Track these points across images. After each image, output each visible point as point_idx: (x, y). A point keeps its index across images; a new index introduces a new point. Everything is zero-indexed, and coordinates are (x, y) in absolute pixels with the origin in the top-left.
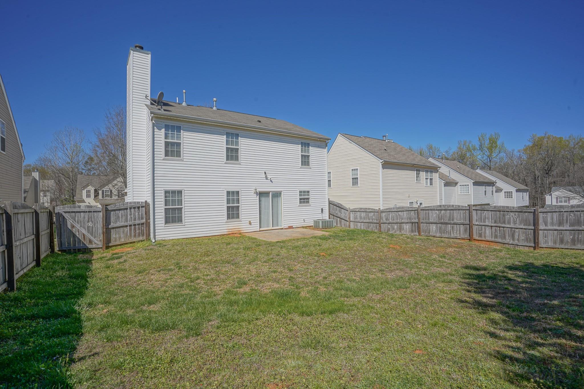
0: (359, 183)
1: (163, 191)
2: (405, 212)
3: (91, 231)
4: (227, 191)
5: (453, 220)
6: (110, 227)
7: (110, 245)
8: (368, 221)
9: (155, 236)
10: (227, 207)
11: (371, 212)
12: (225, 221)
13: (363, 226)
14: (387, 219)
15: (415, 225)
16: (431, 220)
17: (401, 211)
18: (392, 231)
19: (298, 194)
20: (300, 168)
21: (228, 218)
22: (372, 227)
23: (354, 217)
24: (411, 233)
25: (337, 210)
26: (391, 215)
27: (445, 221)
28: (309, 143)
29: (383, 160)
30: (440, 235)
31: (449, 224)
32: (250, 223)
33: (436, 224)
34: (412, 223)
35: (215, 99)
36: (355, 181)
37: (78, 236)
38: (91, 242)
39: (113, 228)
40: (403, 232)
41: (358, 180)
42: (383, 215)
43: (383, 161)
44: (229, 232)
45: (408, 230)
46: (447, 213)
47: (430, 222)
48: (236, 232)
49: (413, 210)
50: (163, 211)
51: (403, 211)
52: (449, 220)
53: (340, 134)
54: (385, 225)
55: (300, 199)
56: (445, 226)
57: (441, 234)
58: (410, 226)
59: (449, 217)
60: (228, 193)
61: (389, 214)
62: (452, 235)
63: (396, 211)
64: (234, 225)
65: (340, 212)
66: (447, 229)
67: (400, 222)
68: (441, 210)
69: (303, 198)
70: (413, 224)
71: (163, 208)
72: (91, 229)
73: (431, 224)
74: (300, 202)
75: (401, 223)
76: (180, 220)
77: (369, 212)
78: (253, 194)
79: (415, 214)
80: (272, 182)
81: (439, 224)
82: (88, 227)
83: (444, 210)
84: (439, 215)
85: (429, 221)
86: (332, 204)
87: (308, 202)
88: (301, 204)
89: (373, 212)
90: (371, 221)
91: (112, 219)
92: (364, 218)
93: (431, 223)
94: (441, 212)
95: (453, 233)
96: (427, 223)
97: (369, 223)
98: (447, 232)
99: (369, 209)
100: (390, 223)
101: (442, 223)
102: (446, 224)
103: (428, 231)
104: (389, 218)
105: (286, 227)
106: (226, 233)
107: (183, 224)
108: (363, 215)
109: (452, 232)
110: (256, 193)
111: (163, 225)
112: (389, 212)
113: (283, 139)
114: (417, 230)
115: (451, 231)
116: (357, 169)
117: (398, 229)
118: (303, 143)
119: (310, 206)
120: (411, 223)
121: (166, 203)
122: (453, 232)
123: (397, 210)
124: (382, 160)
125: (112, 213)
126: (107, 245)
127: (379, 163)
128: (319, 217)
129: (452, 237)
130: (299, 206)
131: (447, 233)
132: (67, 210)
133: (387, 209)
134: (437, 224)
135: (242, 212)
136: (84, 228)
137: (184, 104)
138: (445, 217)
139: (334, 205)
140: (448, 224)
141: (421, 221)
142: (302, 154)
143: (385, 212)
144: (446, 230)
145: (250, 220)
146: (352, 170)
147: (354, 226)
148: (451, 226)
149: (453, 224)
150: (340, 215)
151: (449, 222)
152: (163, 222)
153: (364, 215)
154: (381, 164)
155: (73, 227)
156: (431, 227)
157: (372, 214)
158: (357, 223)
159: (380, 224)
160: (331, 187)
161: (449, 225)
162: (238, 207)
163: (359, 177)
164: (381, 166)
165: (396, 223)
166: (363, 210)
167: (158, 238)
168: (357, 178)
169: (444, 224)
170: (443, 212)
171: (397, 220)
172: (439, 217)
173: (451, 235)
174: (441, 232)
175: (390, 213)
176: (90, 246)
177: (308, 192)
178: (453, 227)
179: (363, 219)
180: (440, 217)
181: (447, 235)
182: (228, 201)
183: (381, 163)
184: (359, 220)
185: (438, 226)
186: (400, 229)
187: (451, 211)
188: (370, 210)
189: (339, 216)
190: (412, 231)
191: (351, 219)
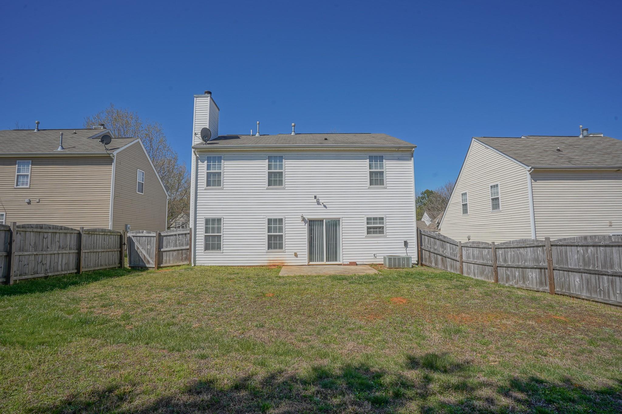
0: (500, 205)
1: (203, 219)
2: (529, 249)
3: (149, 252)
4: (268, 219)
5: (612, 267)
6: (162, 250)
7: (162, 265)
8: (481, 261)
9: (195, 261)
10: (268, 235)
11: (485, 248)
12: (265, 251)
13: (477, 269)
14: (505, 261)
15: (545, 272)
16: (571, 265)
17: (523, 247)
18: (513, 280)
19: (365, 221)
20: (369, 188)
21: (269, 247)
22: (487, 272)
23: (467, 255)
24: (540, 286)
25: (435, 244)
26: (509, 253)
27: (596, 269)
28: (383, 156)
29: (530, 167)
30: (588, 295)
31: (605, 275)
32: (296, 255)
33: (579, 272)
34: (541, 269)
35: (293, 124)
36: (496, 203)
37: (140, 256)
38: (149, 262)
39: (165, 251)
40: (527, 283)
41: (499, 202)
42: (500, 252)
43: (531, 169)
44: (270, 264)
45: (535, 281)
46: (599, 251)
47: (569, 268)
48: (278, 264)
49: (540, 246)
50: (203, 237)
51: (527, 247)
52: (604, 266)
53: (474, 138)
54: (503, 270)
55: (368, 228)
56: (597, 278)
57: (591, 294)
58: (537, 274)
59: (603, 262)
60: (270, 221)
61: (508, 252)
62: (613, 298)
63: (517, 248)
64: (275, 256)
65: (442, 247)
66: (601, 284)
67: (522, 266)
68: (588, 246)
69: (373, 227)
70: (541, 271)
71: (203, 235)
72: (149, 250)
73: (570, 273)
74: (368, 233)
75: (525, 268)
76: (219, 248)
77: (483, 248)
78: (300, 222)
79: (544, 253)
80: (326, 208)
81: (584, 273)
82: (148, 249)
83: (593, 246)
84: (584, 256)
85: (567, 267)
86: (427, 236)
87: (382, 232)
88: (369, 235)
89: (487, 248)
90: (485, 262)
91: (165, 243)
92: (478, 258)
93: (572, 271)
94: (587, 251)
95: (614, 295)
96: (564, 271)
97: (483, 265)
98: (600, 290)
99: (483, 243)
100: (509, 267)
101: (589, 272)
102: (598, 274)
103: (567, 286)
104: (508, 258)
105: (347, 263)
106: (266, 264)
107: (222, 252)
108: (476, 252)
109: (611, 292)
110: (304, 219)
111: (203, 251)
112: (507, 248)
113: (342, 156)
114: (548, 283)
115: (608, 290)
116: (497, 185)
117: (521, 278)
118: (372, 156)
119: (385, 237)
120: (539, 268)
121: (207, 230)
122: (613, 291)
123: (517, 246)
124: (528, 166)
125: (164, 238)
126: (159, 266)
127: (524, 172)
128: (401, 252)
129: (610, 302)
130: (366, 237)
131: (602, 292)
132: (134, 235)
133: (504, 243)
134: (582, 272)
135: (287, 242)
136: (145, 250)
137: (257, 135)
138: (596, 259)
139: (430, 237)
140: (602, 275)
141: (555, 265)
142: (371, 170)
143: (501, 248)
144: (599, 287)
145: (296, 251)
146: (491, 187)
147: (467, 269)
148: (608, 279)
149: (612, 276)
150: (443, 252)
151: (604, 270)
152: (203, 249)
153: (478, 252)
154: (528, 173)
155: (138, 248)
156: (572, 278)
157: (486, 250)
158: (470, 264)
159: (496, 269)
160: (467, 213)
161: (605, 277)
162: (281, 236)
163: (500, 196)
164: (529, 177)
165: (517, 268)
166: (475, 245)
167: (198, 263)
168: (498, 198)
169: (596, 274)
170: (590, 249)
171: (519, 262)
172: (584, 260)
173: (609, 297)
174: (588, 289)
175: (509, 250)
176: (148, 266)
177: (382, 219)
178: (612, 282)
179: (476, 259)
180: (587, 259)
181: (602, 298)
182: (269, 230)
183: (529, 171)
184: (471, 260)
185: (584, 278)
186: (524, 278)
187: (608, 249)
188: (484, 245)
189: (441, 253)
190: (541, 283)
191: (464, 259)
